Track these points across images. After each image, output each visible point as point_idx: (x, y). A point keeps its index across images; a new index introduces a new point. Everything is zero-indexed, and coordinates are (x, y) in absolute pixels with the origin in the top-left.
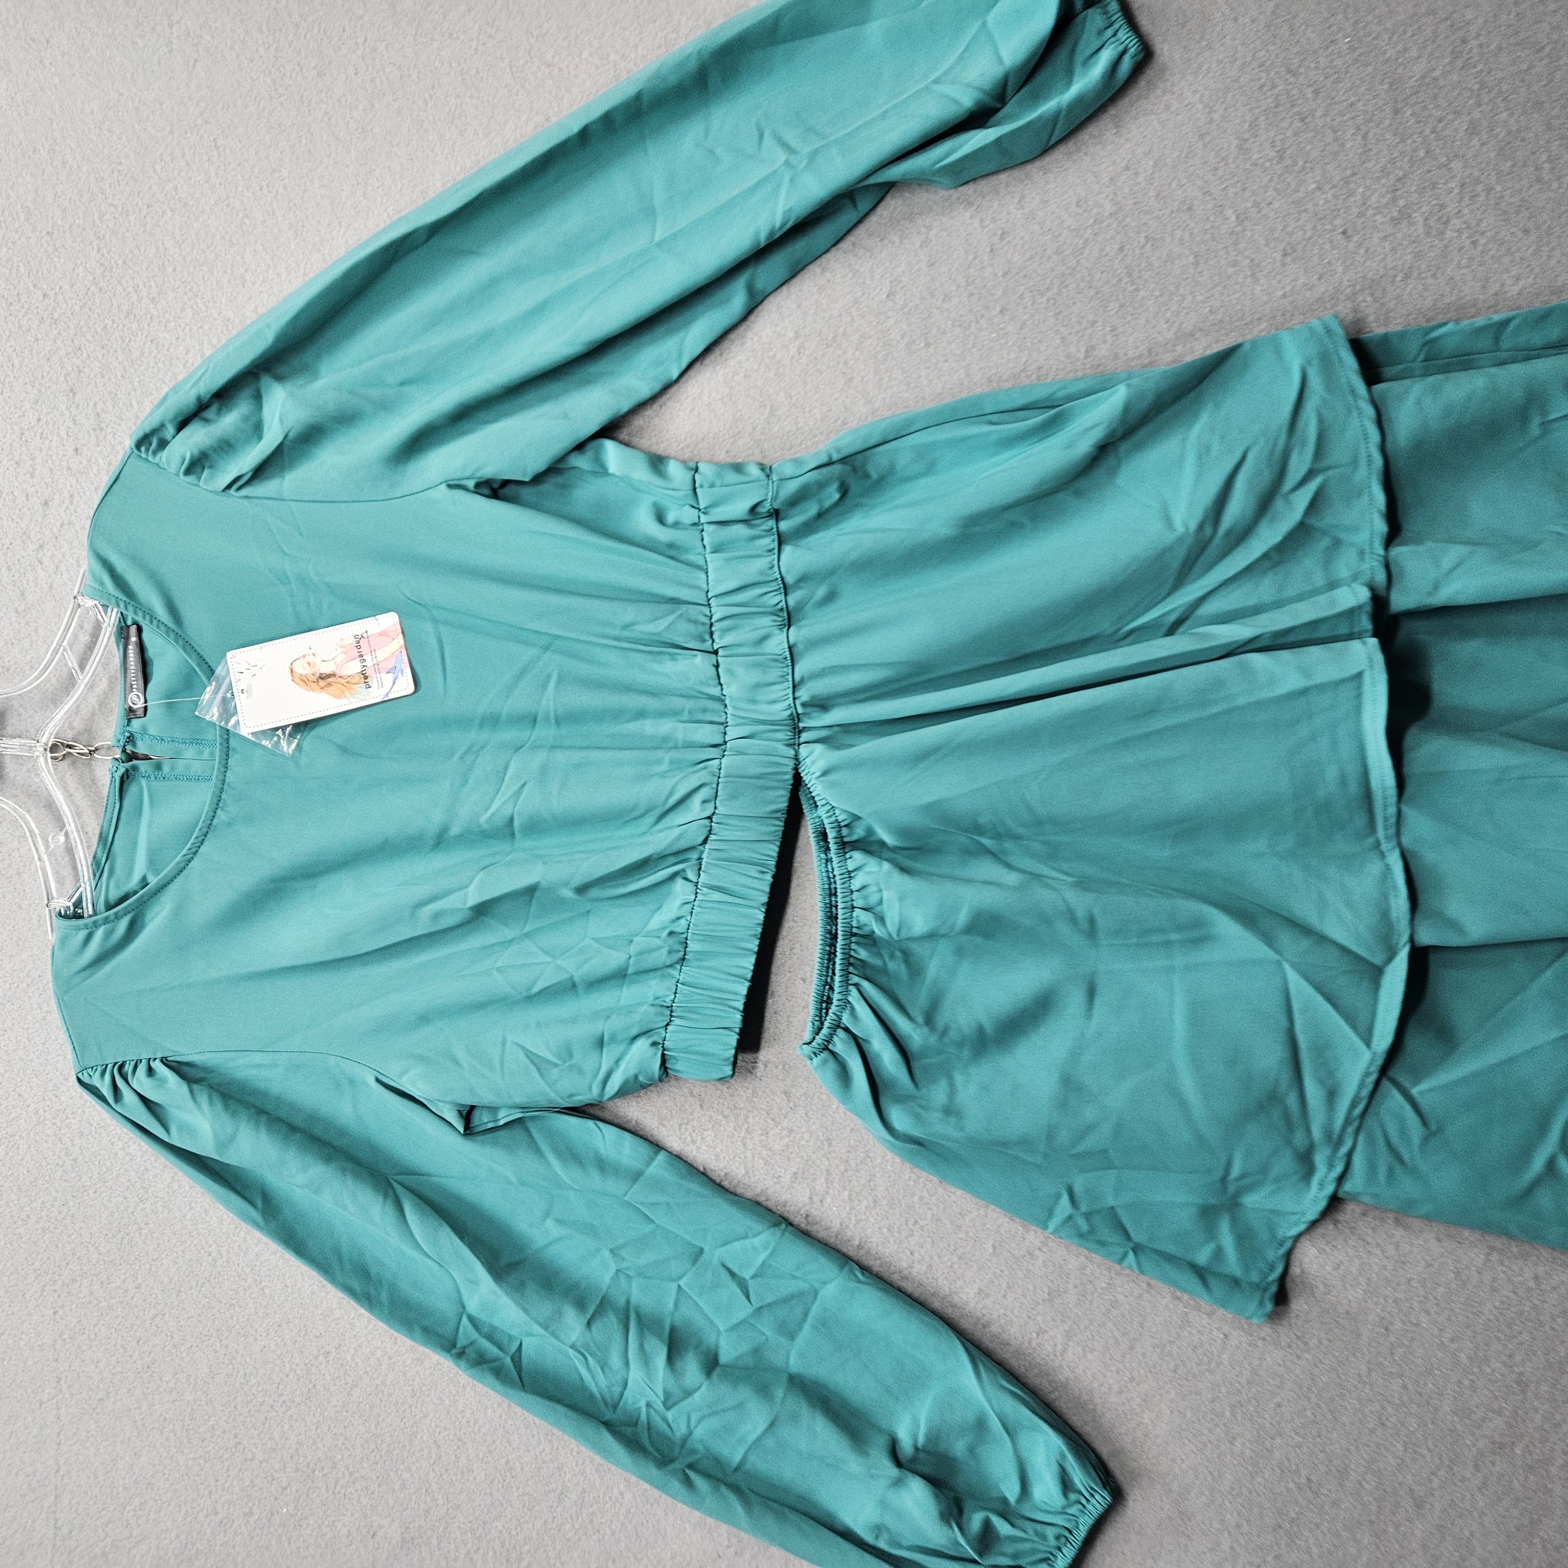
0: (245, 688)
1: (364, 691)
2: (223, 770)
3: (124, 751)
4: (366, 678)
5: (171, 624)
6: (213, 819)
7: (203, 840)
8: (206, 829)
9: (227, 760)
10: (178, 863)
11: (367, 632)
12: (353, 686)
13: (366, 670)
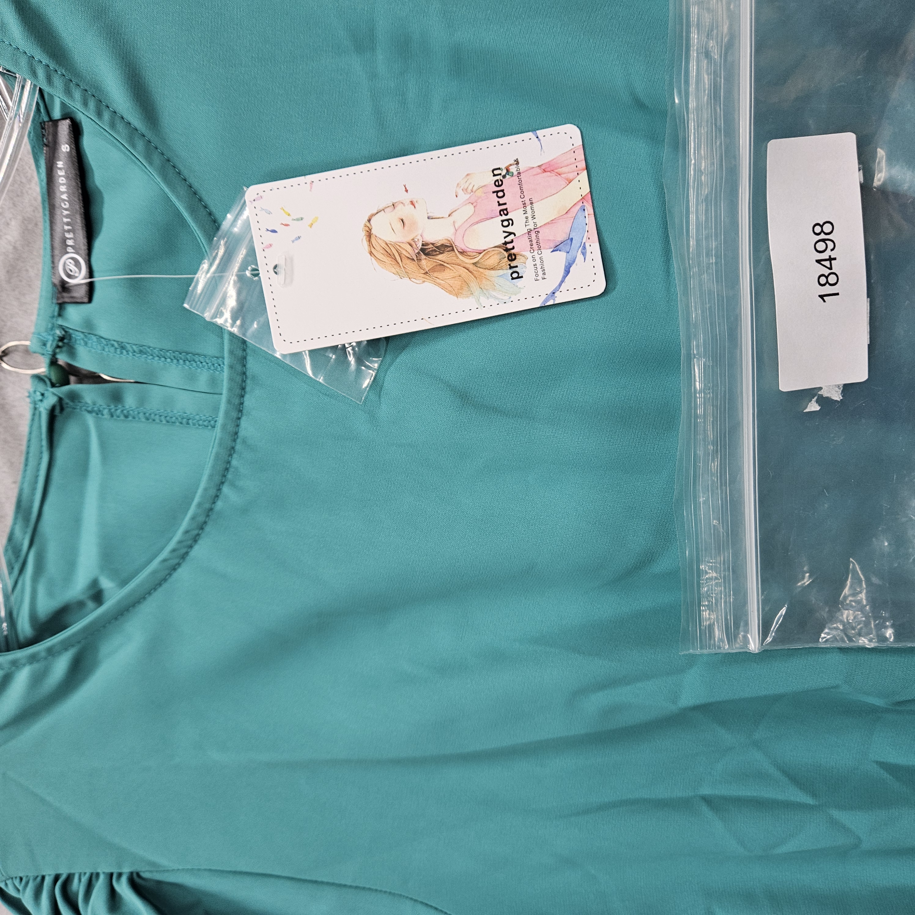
0: (281, 262)
1: (507, 282)
2: (234, 414)
3: (53, 363)
4: (512, 257)
5: (136, 121)
6: (214, 503)
7: (198, 535)
8: (201, 519)
9: (242, 396)
10: (154, 572)
11: (517, 162)
12: (487, 272)
13: (512, 241)
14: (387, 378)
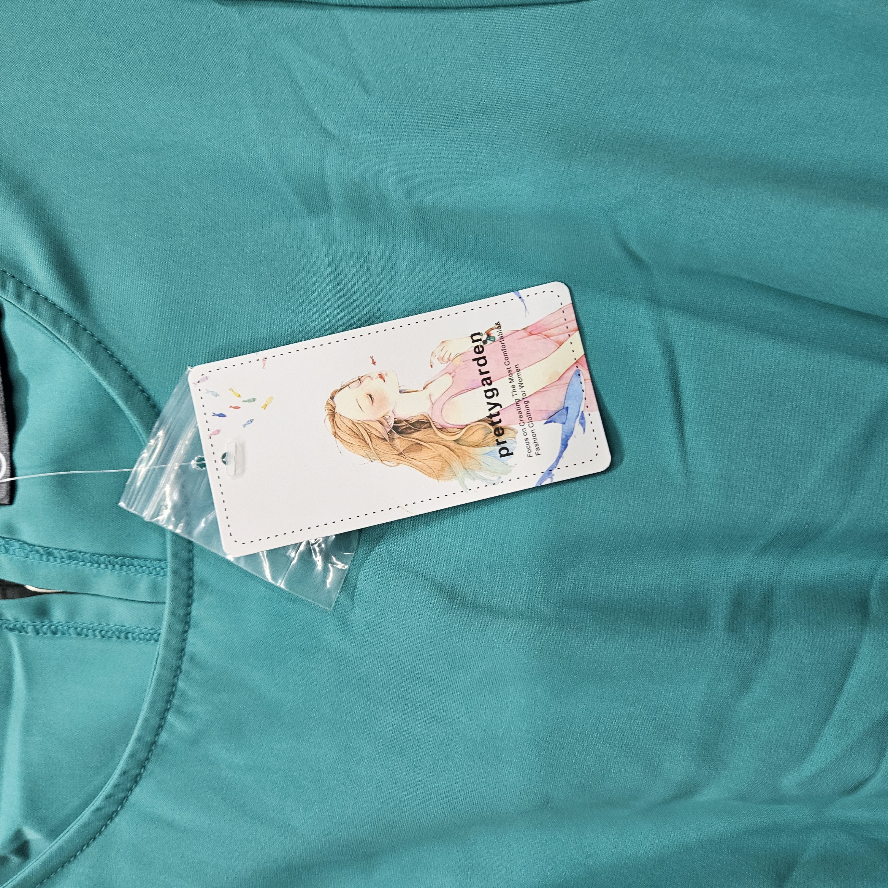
0: (230, 450)
1: (496, 461)
2: (179, 627)
4: (499, 432)
5: (62, 301)
6: (157, 734)
7: (140, 774)
8: (142, 755)
9: (189, 605)
10: (85, 825)
11: (499, 326)
12: (471, 450)
13: (498, 414)
14: (361, 577)
